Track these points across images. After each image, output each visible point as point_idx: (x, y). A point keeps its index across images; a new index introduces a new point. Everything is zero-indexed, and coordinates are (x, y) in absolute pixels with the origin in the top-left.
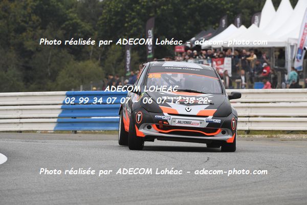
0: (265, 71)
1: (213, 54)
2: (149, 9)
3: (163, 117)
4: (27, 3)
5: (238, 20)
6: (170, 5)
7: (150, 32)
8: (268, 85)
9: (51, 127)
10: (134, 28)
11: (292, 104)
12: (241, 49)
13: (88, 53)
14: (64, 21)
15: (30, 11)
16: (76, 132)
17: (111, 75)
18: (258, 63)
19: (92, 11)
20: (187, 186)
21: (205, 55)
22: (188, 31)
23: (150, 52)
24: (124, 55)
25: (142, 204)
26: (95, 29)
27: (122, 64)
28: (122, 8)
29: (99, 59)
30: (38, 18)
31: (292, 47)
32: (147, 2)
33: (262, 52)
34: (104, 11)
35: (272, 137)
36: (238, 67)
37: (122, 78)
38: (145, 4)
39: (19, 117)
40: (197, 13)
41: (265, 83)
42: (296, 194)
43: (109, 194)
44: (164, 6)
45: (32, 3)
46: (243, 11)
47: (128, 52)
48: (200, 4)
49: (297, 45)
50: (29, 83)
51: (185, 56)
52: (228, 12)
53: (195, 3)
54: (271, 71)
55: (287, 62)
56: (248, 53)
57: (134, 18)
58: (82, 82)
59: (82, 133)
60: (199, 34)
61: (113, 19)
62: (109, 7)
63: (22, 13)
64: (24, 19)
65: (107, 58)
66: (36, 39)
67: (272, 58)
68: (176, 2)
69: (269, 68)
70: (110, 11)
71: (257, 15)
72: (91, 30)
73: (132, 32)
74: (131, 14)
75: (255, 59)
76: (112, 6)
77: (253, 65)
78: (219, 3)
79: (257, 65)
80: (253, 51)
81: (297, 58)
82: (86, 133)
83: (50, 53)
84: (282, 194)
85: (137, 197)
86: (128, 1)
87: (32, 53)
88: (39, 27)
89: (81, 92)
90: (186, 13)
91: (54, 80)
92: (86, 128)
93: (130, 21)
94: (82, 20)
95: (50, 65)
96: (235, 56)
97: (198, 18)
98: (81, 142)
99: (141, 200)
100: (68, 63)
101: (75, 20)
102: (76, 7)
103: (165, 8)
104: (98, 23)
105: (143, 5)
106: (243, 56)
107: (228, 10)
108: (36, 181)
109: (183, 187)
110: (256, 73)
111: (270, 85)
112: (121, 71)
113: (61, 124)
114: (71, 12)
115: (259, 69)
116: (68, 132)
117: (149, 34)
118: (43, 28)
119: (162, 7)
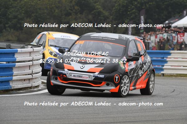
2: (142, 4)
3: (63, 72)
6: (154, 2)
10: (133, 15)
13: (106, 28)
14: (93, 10)
15: (74, 4)
19: (109, 5)
22: (164, 17)
24: (127, 30)
28: (126, 3)
30: (78, 8)
34: (116, 5)
40: (170, 7)
47: (130, 28)
48: (172, 2)
53: (169, 2)
57: (133, 9)
60: (170, 19)
61: (121, 9)
62: (119, 2)
63: (70, 5)
64: (71, 8)
65: (117, 31)
66: (77, 20)
70: (120, 5)
72: (108, 15)
73: (132, 17)
74: (131, 7)
76: (121, 2)
78: (183, 1)
83: (85, 28)
88: (79, 13)
90: (163, 7)
93: (131, 11)
94: (104, 10)
97: (170, 10)
101: (99, 10)
102: (100, 2)
103: (151, 3)
104: (113, 11)
105: (139, 2)
114: (97, 5)
117: (142, 18)
118: (81, 13)
119: (149, 3)
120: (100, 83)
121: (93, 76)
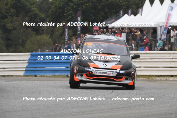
0: (145, 41)
1: (115, 31)
2: (78, 5)
3: (89, 69)
4: (8, 2)
5: (130, 11)
6: (90, 3)
7: (79, 19)
8: (147, 49)
9: (22, 73)
10: (69, 16)
11: (161, 60)
12: (131, 28)
13: (43, 30)
14: (29, 12)
15: (10, 7)
16: (36, 76)
17: (56, 43)
18: (141, 36)
19: (45, 7)
20: (100, 107)
21: (110, 32)
22: (101, 18)
23: (79, 30)
24: (64, 32)
25: (74, 117)
26: (47, 17)
27: (63, 37)
28: (62, 4)
29: (50, 34)
30: (14, 10)
31: (161, 27)
32: (77, 1)
33: (143, 30)
34: (52, 7)
35: (149, 79)
36: (130, 39)
37: (63, 45)
38: (76, 2)
39: (3, 67)
40: (106, 8)
41: (145, 48)
42: (163, 112)
43: (55, 112)
44: (87, 3)
45: (11, 2)
46: (132, 6)
47: (66, 30)
48: (108, 2)
49: (163, 26)
50: (9, 48)
51: (99, 32)
52: (124, 7)
53: (105, 2)
54: (148, 41)
55: (158, 36)
56: (135, 31)
57: (69, 11)
58: (40, 47)
59: (39, 77)
60: (107, 20)
61: (57, 11)
62: (55, 4)
63: (5, 7)
64: (6, 11)
65: (54, 34)
66: (13, 23)
67: (149, 34)
68: (94, 1)
69: (147, 39)
70: (56, 6)
71: (141, 9)
72: (45, 17)
73: (68, 18)
74: (68, 8)
75: (139, 34)
76: (57, 3)
77: (138, 38)
78: (119, 2)
79: (141, 38)
80: (138, 30)
81: (164, 33)
82: (42, 77)
83: (21, 31)
84: (155, 112)
85: (71, 114)
86: (66, 1)
87: (11, 30)
88: (15, 16)
89: (39, 53)
90: (99, 7)
91: (23, 46)
92: (42, 74)
93: (67, 12)
94: (40, 12)
95: (21, 37)
96: (128, 33)
97: (107, 10)
98: (39, 82)
99: (73, 115)
100: (32, 36)
101: (35, 12)
102: (36, 4)
103: (88, 4)
104: (49, 13)
105: (75, 3)
106: (132, 32)
107: (124, 6)
108: (13, 104)
109: (98, 108)
110: (140, 42)
111: (148, 49)
112: (62, 41)
113: (28, 72)
114: (33, 7)
115: (142, 40)
116: (31, 76)
117: (79, 20)
118: (17, 16)
119: (86, 4)
120: (121, 78)
121: (116, 72)
